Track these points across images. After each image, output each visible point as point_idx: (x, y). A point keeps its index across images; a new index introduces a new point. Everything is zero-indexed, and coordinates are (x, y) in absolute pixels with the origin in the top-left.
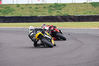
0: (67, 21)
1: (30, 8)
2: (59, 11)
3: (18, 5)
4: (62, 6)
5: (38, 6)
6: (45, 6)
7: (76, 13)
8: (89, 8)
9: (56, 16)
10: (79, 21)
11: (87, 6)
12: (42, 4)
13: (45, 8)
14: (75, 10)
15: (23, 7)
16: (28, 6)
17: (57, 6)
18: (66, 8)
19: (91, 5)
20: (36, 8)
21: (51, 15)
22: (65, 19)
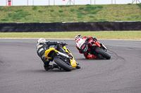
0: (103, 30)
1: (52, 11)
2: (93, 15)
3: (35, 8)
4: (98, 9)
5: (63, 9)
6: (73, 8)
7: (117, 18)
8: (135, 11)
9: (89, 23)
10: (122, 30)
11: (132, 8)
12: (68, 6)
13: (72, 11)
14: (115, 14)
15: (41, 10)
16: (49, 8)
17: (90, 9)
18: (103, 11)
19: (137, 7)
20: (60, 11)
21: (81, 21)
22: (101, 26)
